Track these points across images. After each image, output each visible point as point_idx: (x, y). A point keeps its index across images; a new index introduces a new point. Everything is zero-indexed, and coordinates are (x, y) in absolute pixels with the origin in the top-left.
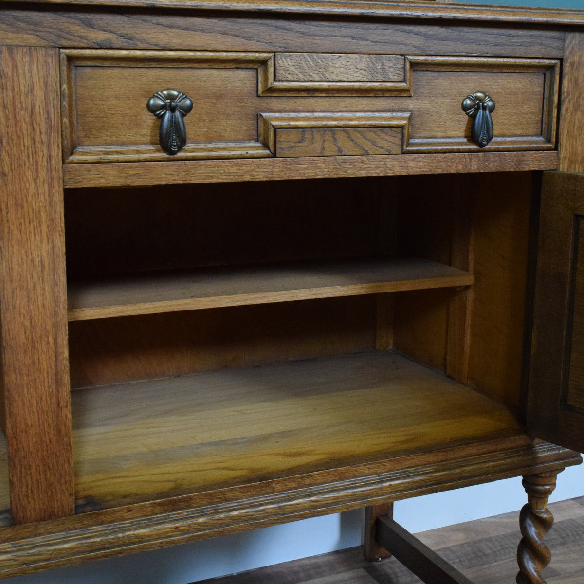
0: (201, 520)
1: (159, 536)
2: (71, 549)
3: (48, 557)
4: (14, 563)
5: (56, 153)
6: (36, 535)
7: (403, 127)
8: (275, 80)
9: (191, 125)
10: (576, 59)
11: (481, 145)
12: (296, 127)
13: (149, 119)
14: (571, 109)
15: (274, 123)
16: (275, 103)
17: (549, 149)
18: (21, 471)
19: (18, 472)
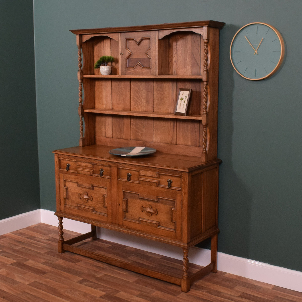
0: (130, 232)
2: (116, 229)
3: (114, 229)
5: (117, 179)
7: (157, 183)
8: (140, 173)
9: (132, 178)
10: (185, 176)
13: (127, 176)
14: (184, 185)
15: (140, 179)
16: (141, 177)
17: (181, 190)
19: (113, 217)
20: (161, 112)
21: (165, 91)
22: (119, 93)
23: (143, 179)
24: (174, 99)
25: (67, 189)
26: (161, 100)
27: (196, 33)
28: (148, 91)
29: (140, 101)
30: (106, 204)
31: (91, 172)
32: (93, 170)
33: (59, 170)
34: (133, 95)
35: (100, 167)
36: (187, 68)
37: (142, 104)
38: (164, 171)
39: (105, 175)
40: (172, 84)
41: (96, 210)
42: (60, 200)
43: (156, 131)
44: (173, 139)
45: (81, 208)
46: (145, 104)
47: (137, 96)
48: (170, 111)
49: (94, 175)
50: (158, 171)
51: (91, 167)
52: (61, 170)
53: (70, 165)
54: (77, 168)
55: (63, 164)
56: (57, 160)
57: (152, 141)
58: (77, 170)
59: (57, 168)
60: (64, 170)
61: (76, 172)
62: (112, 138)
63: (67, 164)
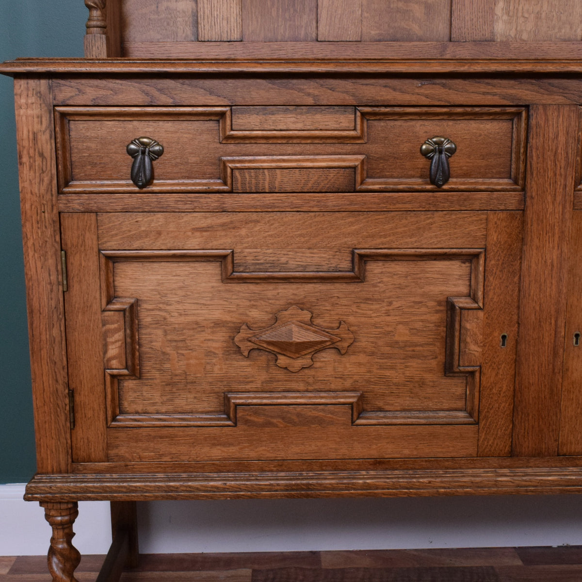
2: (553, 481)
3: (536, 484)
4: (511, 484)
5: (570, 182)
6: (527, 467)
18: (521, 418)
19: (519, 417)
25: (132, 314)
30: (474, 349)
31: (354, 168)
32: (368, 157)
33: (60, 192)
35: (422, 127)
39: (467, 175)
41: (380, 404)
42: (72, 394)
45: (256, 413)
49: (373, 184)
51: (352, 133)
52: (75, 193)
53: (157, 148)
54: (229, 158)
55: (88, 148)
56: (37, 127)
57: (488, 36)
58: (232, 170)
59: (41, 180)
60: (102, 185)
61: (225, 184)
62: (241, 41)
63: (133, 146)
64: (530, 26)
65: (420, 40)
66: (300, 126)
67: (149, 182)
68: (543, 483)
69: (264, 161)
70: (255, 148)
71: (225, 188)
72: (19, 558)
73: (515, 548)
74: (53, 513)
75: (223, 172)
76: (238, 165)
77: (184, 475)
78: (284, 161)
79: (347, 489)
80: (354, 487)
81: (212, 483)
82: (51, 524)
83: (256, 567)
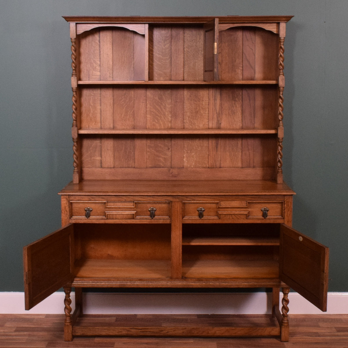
0: (204, 284)
1: (196, 285)
2: (180, 284)
3: (176, 285)
4: (171, 285)
5: (181, 218)
6: (175, 281)
7: (246, 214)
8: (220, 206)
9: (204, 213)
10: (288, 201)
11: (264, 218)
12: (224, 214)
13: (197, 212)
14: (287, 211)
15: (219, 213)
16: (220, 210)
17: (282, 219)
20: (197, 127)
21: (203, 101)
22: (126, 106)
23: (224, 212)
24: (217, 111)
26: (197, 112)
27: (266, 29)
28: (176, 102)
29: (161, 115)
31: (134, 214)
32: (137, 212)
33: (70, 219)
34: (151, 108)
35: (148, 205)
36: (235, 71)
37: (166, 118)
38: (259, 198)
39: (159, 216)
40: (214, 92)
43: (187, 153)
44: (215, 161)
46: (170, 118)
47: (158, 109)
48: (211, 125)
49: (138, 217)
50: (249, 198)
51: (133, 207)
52: (74, 219)
53: (91, 209)
54: (107, 212)
55: (76, 209)
56: (66, 205)
57: (182, 166)
58: (107, 214)
59: (66, 216)
60: (79, 217)
61: (106, 217)
62: (114, 168)
63: (86, 209)
64: (193, 164)
65: (163, 167)
66: (122, 205)
67: (89, 217)
68: (178, 285)
69: (114, 212)
70: (112, 210)
71: (106, 218)
72: (47, 314)
73: (197, 315)
74: (66, 290)
75: (105, 215)
76: (108, 213)
77: (96, 282)
78: (119, 212)
79: (133, 285)
80: (135, 285)
81: (102, 284)
82: (65, 293)
83: (118, 317)
